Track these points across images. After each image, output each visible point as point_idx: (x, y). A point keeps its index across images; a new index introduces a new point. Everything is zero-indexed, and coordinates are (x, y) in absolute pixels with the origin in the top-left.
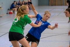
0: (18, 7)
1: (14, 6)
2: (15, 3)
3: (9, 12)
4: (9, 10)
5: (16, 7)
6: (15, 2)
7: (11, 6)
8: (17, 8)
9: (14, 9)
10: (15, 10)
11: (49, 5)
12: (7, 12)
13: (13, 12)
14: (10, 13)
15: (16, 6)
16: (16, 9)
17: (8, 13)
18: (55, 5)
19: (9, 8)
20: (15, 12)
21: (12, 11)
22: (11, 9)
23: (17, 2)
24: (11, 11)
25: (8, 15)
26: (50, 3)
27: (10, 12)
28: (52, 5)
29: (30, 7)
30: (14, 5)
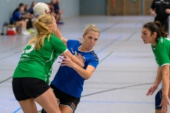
0: (30, 20)
1: (20, 16)
2: (22, 8)
3: (6, 29)
4: (6, 25)
5: (24, 19)
6: (21, 5)
7: (12, 16)
8: (27, 20)
9: (18, 23)
10: (21, 25)
11: (106, 14)
12: (3, 30)
13: (17, 30)
14: (10, 33)
15: (24, 16)
16: (24, 23)
17: (5, 32)
18: (121, 14)
19: (8, 21)
20: (21, 30)
21: (14, 29)
22: (11, 23)
23: (26, 6)
24: (11, 27)
25: (5, 37)
26: (108, 8)
27: (9, 29)
28: (114, 14)
29: (59, 20)
30: (20, 13)
